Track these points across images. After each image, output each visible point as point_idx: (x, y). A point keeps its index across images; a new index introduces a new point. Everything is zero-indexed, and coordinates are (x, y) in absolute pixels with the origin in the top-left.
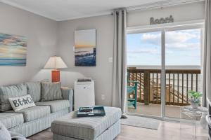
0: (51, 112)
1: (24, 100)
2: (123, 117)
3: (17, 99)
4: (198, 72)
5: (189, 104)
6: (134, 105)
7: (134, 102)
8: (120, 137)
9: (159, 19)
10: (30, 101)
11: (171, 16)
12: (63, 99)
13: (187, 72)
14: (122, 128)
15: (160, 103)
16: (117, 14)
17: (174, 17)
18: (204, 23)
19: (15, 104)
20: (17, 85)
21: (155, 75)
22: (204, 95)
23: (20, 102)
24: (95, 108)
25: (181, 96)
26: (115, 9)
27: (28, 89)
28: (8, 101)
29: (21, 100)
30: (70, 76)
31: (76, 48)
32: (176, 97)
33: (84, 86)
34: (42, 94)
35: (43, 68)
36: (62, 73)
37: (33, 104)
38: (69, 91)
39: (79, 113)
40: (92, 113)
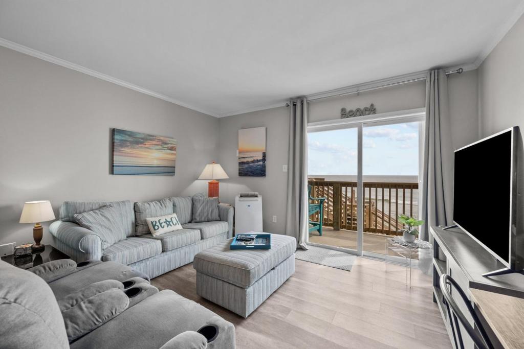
0: (202, 238)
1: (166, 221)
2: (300, 248)
3: (157, 219)
4: (416, 186)
5: (401, 234)
6: (319, 230)
7: (318, 226)
8: (293, 279)
9: (354, 109)
10: (175, 222)
11: (372, 105)
12: (220, 220)
13: (397, 186)
14: (297, 266)
15: (355, 229)
16: (295, 105)
17: (377, 106)
18: (424, 114)
19: (154, 226)
20: (160, 201)
21: (349, 189)
22: (423, 223)
23: (161, 224)
24: (259, 236)
25: (386, 219)
26: (291, 99)
27: (174, 205)
28: (145, 221)
29: (163, 220)
30: (231, 189)
31: (240, 152)
32: (379, 220)
33: (249, 203)
34: (193, 213)
35: (197, 179)
36: (222, 186)
37: (179, 227)
38: (227, 210)
39: (234, 243)
40: (253, 243)
